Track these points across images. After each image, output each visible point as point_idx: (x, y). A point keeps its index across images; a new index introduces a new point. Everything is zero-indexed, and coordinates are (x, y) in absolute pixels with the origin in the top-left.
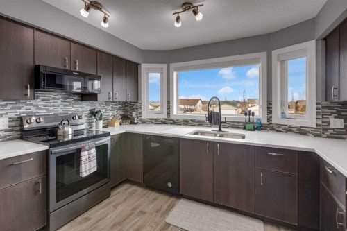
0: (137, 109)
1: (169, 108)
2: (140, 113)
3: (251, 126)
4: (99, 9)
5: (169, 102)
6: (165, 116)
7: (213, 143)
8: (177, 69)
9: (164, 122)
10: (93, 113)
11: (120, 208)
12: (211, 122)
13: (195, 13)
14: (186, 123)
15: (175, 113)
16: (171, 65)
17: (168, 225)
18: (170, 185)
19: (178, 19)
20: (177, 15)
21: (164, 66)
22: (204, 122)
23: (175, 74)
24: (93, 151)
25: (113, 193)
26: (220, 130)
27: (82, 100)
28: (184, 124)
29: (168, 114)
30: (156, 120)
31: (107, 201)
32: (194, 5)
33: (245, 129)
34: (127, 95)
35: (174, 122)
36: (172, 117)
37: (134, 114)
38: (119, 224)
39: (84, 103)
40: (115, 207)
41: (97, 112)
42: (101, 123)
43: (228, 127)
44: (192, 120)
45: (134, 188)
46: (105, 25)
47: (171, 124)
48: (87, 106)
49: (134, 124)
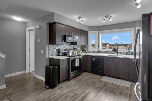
0: (87, 47)
1: (98, 47)
2: (88, 49)
3: (129, 53)
4: (81, 18)
5: (98, 45)
6: (97, 50)
7: (115, 58)
8: (101, 33)
9: (97, 52)
10: (74, 49)
11: (86, 77)
12: (114, 52)
13: (110, 19)
14: (105, 52)
15: (101, 49)
16: (99, 31)
17: (101, 81)
18: (101, 72)
19: (104, 20)
20: (103, 19)
21: (97, 32)
22: (111, 52)
23: (101, 35)
24: (78, 59)
25: (82, 74)
26: (117, 55)
27: (71, 44)
28: (104, 53)
29: (98, 49)
30: (94, 51)
31: (81, 76)
32: (109, 16)
33: (126, 54)
34: (84, 42)
35: (100, 52)
36: (99, 50)
37: (86, 49)
38: (87, 80)
39: (72, 45)
40: (84, 77)
41: (76, 48)
42: (76, 52)
43: (120, 54)
44: (107, 52)
45: (88, 73)
46: (82, 22)
47: (99, 53)
48: (72, 46)
49: (86, 52)
